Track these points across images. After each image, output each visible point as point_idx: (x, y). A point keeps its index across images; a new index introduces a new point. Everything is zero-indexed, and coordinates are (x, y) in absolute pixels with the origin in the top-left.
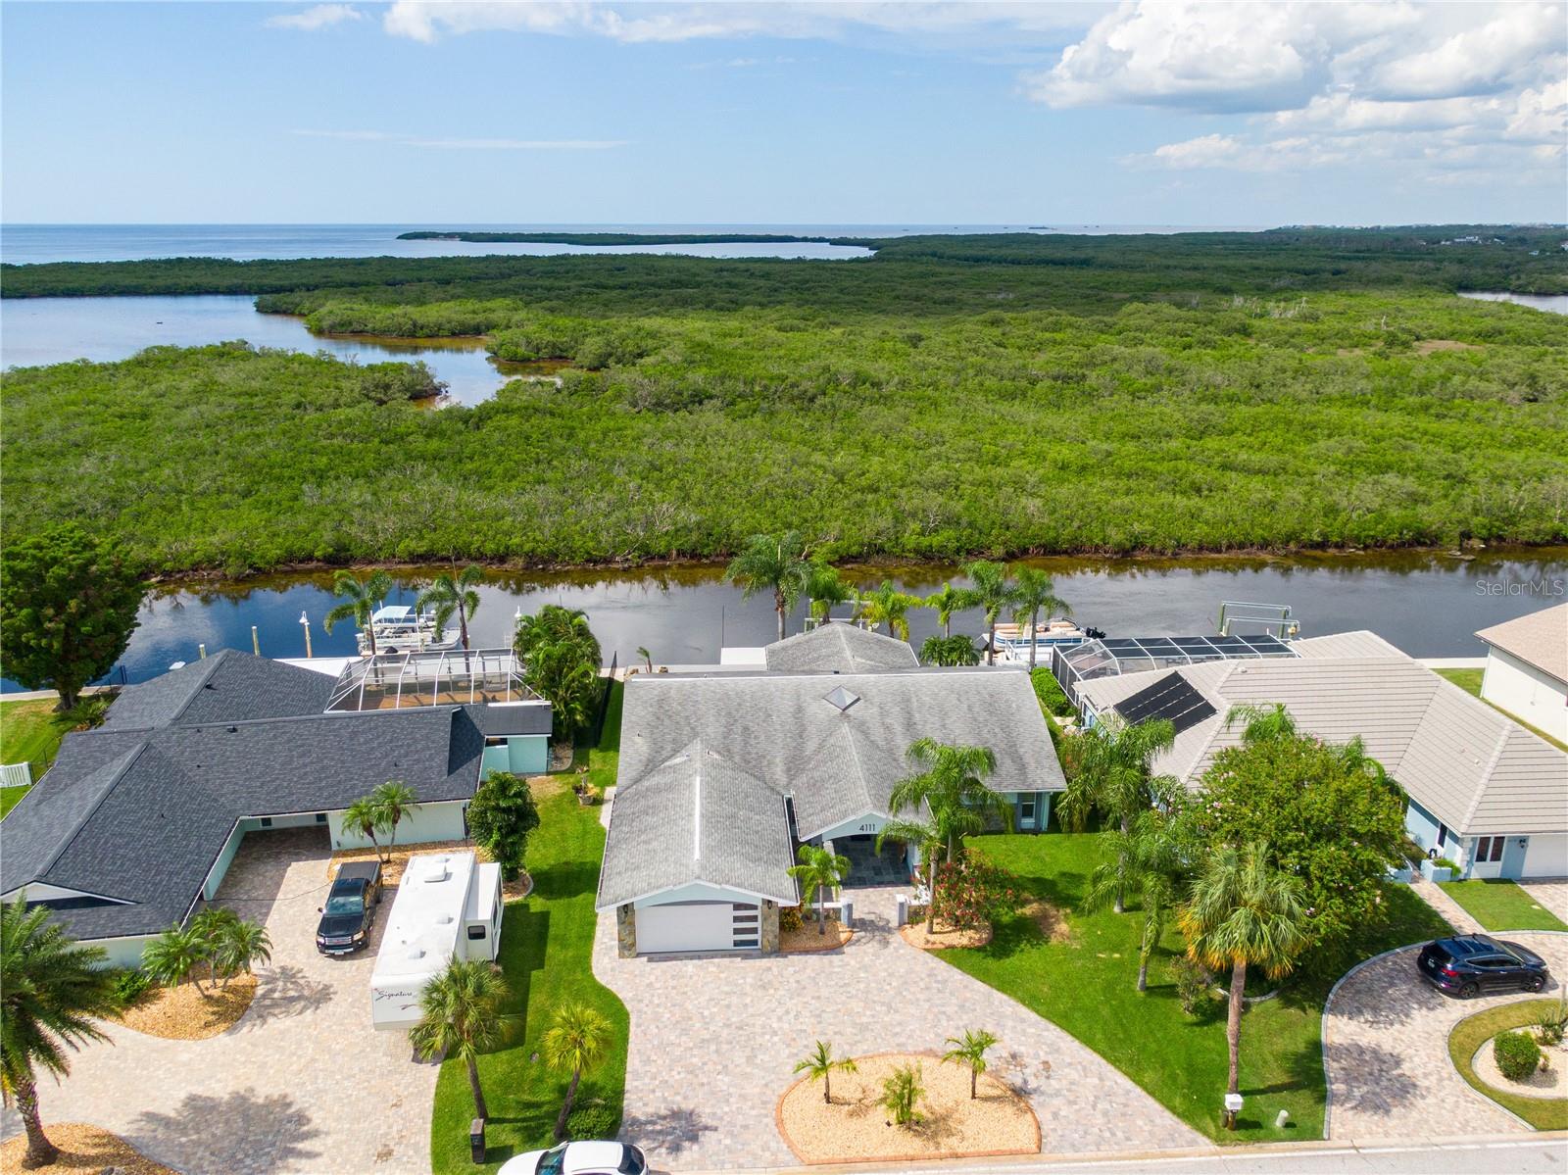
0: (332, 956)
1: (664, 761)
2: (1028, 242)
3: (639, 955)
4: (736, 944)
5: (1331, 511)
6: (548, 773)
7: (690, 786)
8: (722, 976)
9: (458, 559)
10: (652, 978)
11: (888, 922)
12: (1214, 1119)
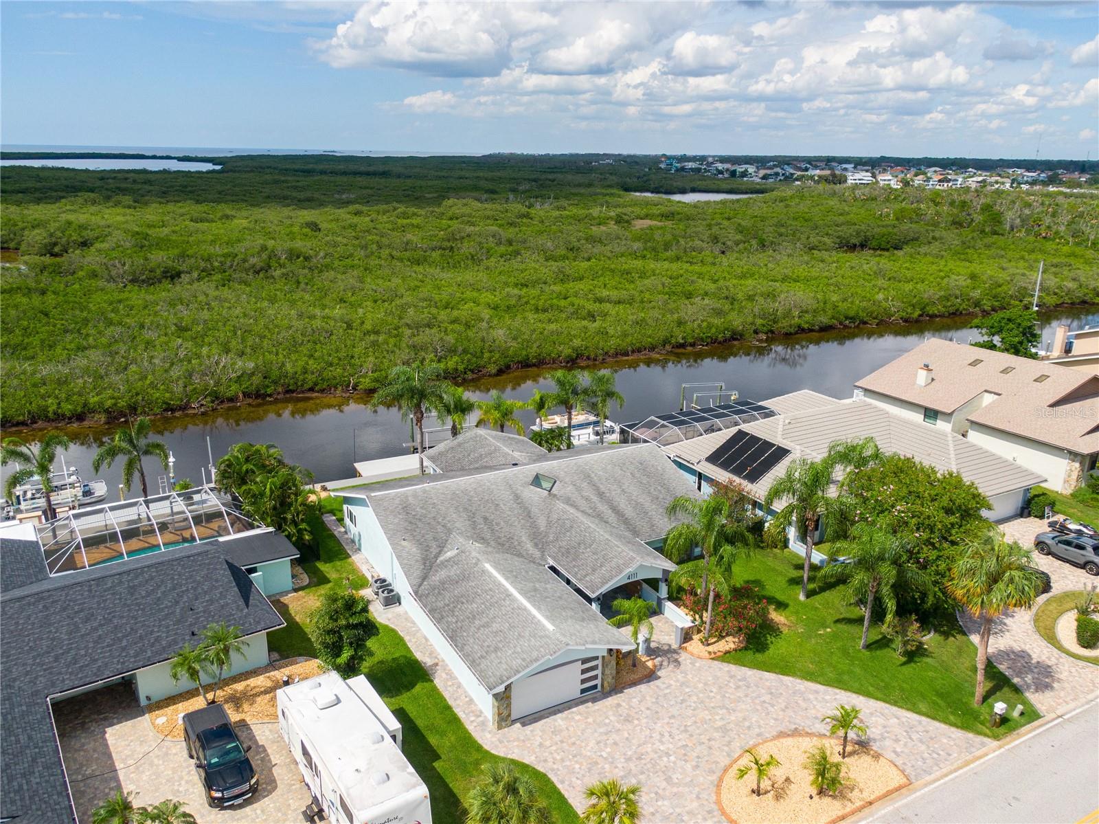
0: (232, 807)
1: (436, 557)
2: (331, 160)
3: (514, 722)
4: (583, 691)
5: (680, 323)
6: (296, 590)
7: (484, 572)
8: (590, 720)
9: (34, 422)
10: (538, 739)
11: (670, 646)
12: (982, 723)
